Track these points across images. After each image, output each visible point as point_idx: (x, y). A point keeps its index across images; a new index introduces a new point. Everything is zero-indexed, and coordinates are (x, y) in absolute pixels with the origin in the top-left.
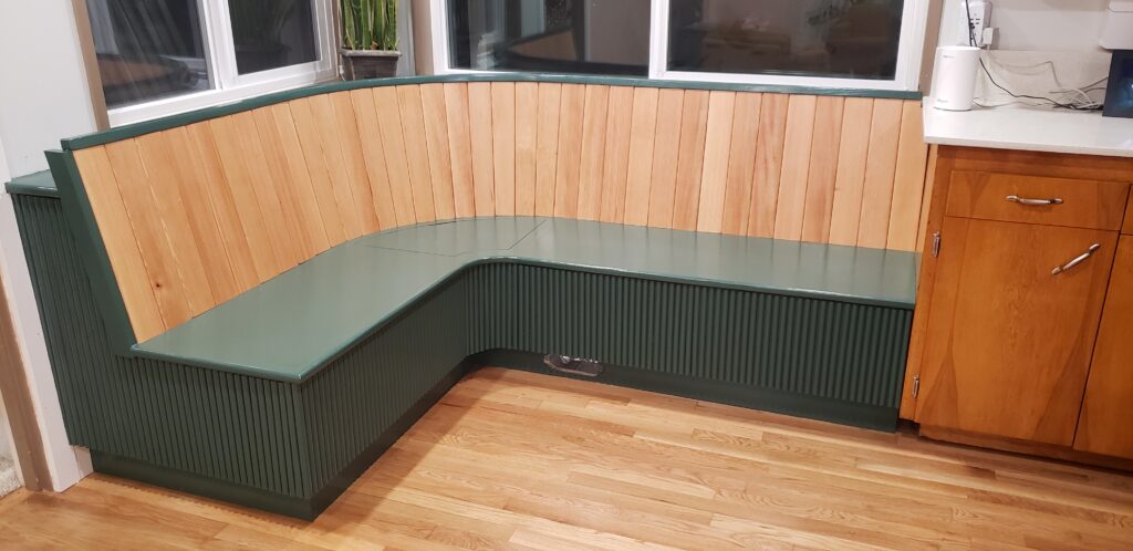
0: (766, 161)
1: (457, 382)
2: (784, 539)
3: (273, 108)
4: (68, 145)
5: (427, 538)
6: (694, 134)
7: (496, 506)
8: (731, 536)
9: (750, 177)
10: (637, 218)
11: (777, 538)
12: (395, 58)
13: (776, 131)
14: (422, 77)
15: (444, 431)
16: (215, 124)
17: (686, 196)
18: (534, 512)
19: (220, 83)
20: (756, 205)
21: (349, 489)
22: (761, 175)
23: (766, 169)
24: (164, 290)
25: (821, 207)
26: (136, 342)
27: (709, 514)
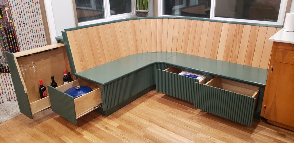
0: (236, 42)
1: (151, 91)
2: (214, 141)
3: (114, 23)
4: (66, 30)
5: (129, 124)
6: (218, 34)
7: (147, 120)
8: (201, 138)
9: (231, 46)
10: (201, 55)
11: (213, 141)
12: (147, 12)
13: (240, 34)
14: (155, 17)
15: (143, 101)
16: (99, 27)
17: (214, 50)
18: (155, 123)
19: (107, 17)
20: (233, 54)
21: (118, 111)
22: (234, 46)
23: (236, 45)
24: (83, 62)
25: (250, 56)
26: (76, 72)
27: (197, 132)
